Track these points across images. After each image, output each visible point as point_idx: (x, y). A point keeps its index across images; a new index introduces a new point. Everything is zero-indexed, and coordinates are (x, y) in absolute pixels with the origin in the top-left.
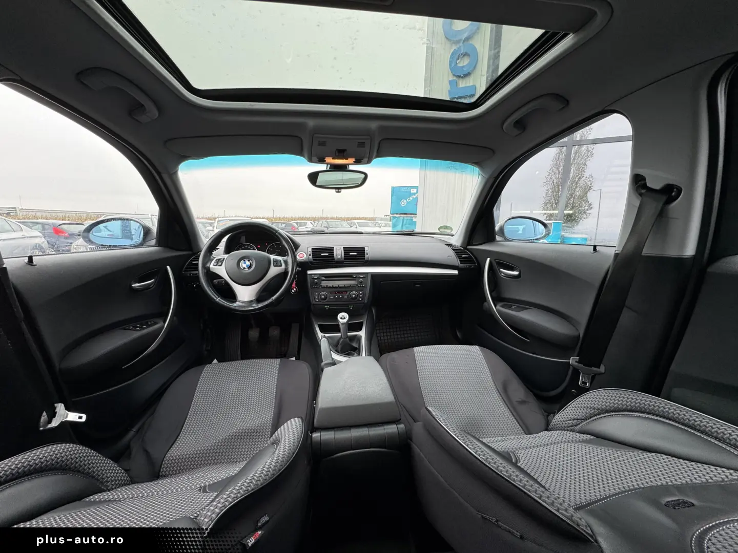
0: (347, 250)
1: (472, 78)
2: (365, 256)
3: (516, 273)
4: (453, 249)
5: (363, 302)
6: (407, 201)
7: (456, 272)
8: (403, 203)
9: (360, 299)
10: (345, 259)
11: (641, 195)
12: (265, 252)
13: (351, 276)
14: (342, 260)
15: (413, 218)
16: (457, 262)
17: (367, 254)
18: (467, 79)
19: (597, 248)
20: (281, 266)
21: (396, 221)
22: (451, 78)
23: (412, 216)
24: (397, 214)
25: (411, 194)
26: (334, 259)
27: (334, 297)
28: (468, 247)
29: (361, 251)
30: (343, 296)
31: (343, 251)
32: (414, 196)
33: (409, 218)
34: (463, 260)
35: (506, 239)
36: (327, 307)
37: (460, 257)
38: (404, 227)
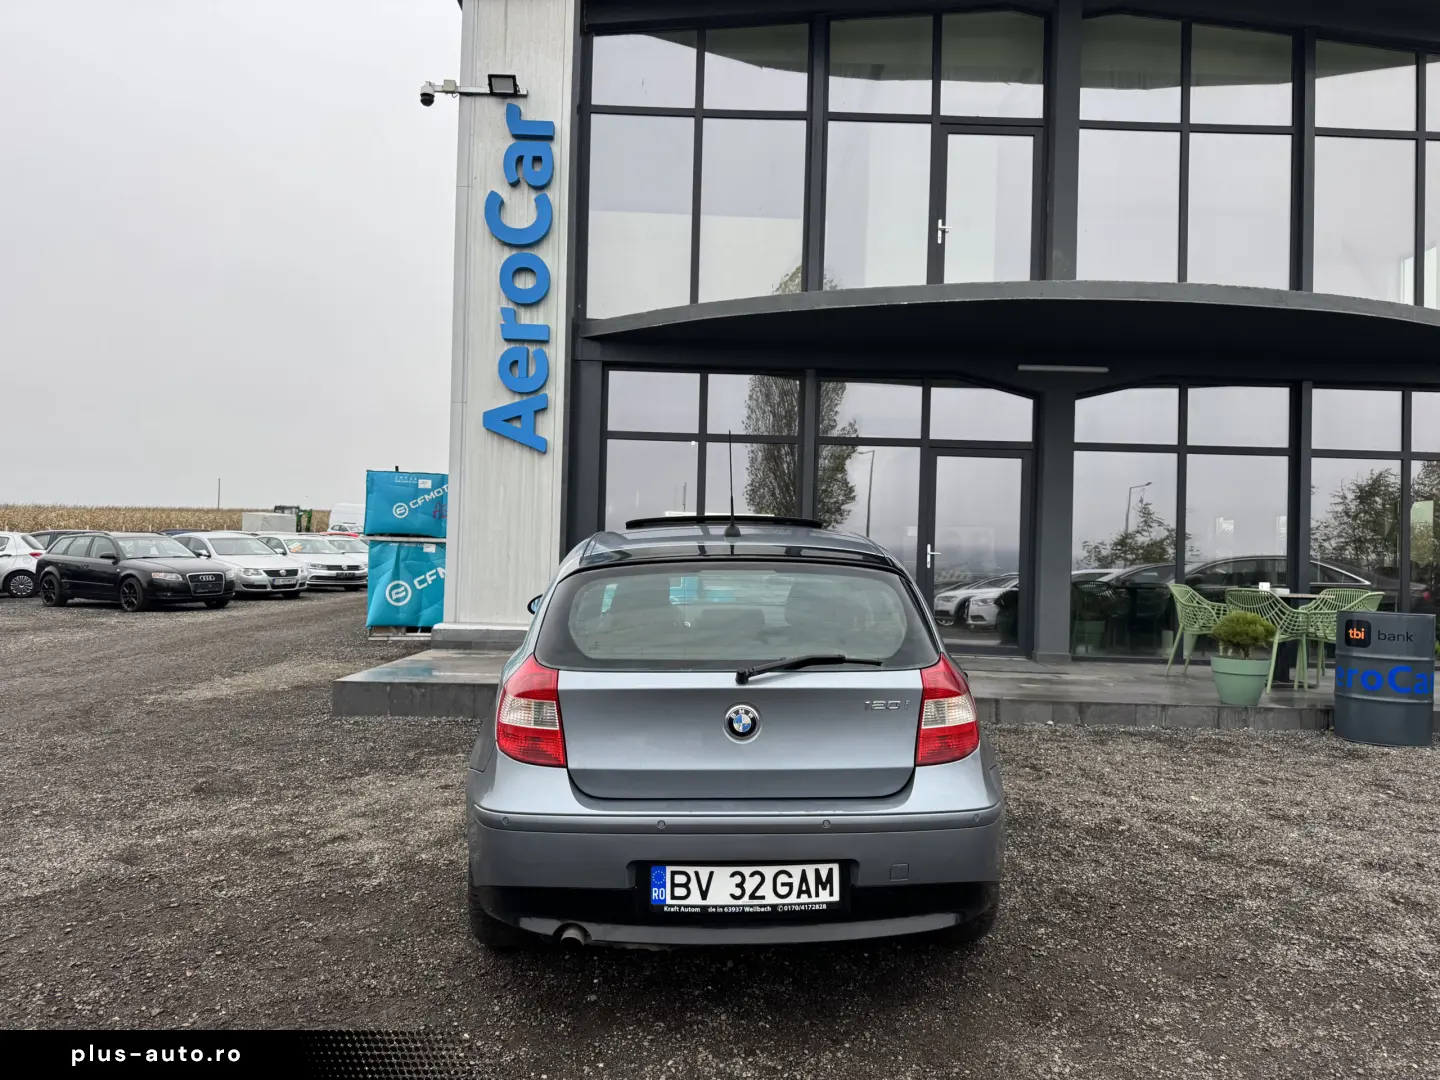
1: (542, 309)
6: (409, 506)
8: (400, 511)
15: (425, 546)
18: (534, 310)
21: (381, 551)
22: (505, 304)
23: (422, 540)
24: (381, 535)
25: (418, 492)
32: (426, 497)
33: (414, 545)
38: (402, 565)
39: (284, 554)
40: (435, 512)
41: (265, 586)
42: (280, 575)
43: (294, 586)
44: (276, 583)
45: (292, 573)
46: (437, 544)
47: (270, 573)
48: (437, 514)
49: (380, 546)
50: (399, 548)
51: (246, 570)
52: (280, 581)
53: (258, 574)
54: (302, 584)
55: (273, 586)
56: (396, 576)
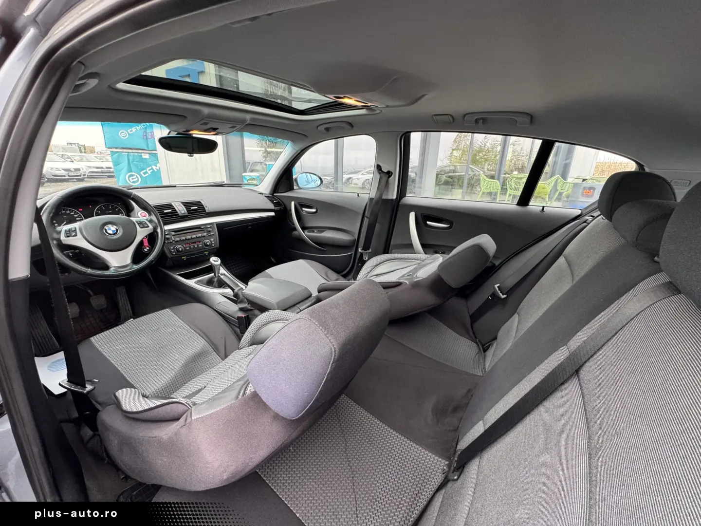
0: (187, 205)
2: (205, 209)
3: (314, 210)
4: (266, 197)
5: (216, 247)
7: (273, 214)
9: (213, 245)
10: (188, 213)
11: (380, 173)
12: (93, 216)
13: (200, 228)
14: (186, 214)
15: (143, 154)
16: (272, 206)
17: (206, 207)
19: (359, 194)
20: (148, 227)
23: (140, 151)
24: (116, 148)
26: (178, 215)
27: (190, 247)
28: (275, 194)
29: (198, 204)
30: (198, 246)
31: (184, 207)
33: (136, 154)
34: (276, 204)
35: (300, 188)
36: (185, 258)
37: (273, 202)
38: (132, 165)
39: (73, 162)
40: (144, 136)
41: (65, 176)
42: (71, 171)
43: (80, 176)
44: (70, 175)
45: (78, 170)
46: (149, 153)
47: (65, 170)
48: (145, 137)
49: (117, 154)
50: (128, 155)
51: (51, 168)
52: (71, 174)
53: (59, 170)
54: (84, 175)
55: (69, 176)
56: (130, 170)
